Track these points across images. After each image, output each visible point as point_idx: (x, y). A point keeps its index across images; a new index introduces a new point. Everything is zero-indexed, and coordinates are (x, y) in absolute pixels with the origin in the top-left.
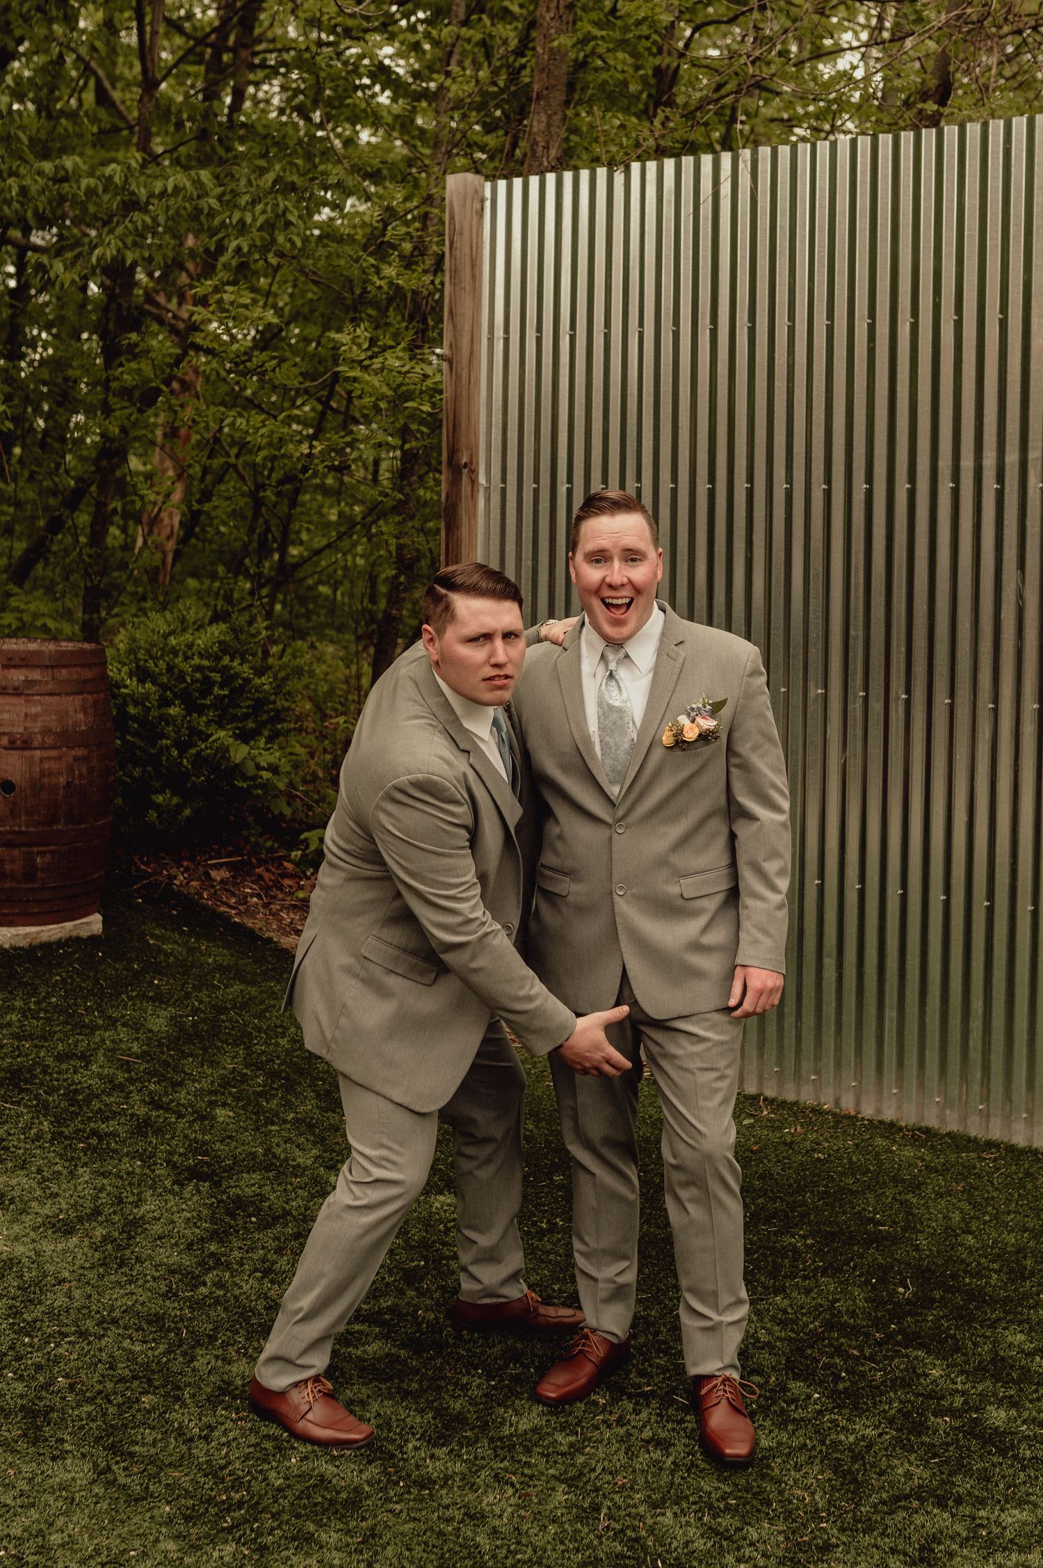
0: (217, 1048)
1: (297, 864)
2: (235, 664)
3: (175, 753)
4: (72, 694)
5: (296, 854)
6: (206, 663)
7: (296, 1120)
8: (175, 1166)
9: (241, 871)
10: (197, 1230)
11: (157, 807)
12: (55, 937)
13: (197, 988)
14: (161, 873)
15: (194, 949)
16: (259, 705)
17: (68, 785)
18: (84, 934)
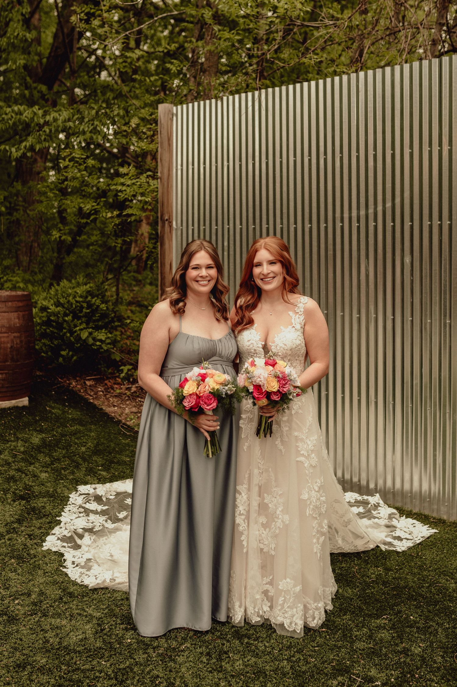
0: (55, 450)
1: (122, 379)
2: (94, 300)
3: (68, 335)
4: (13, 312)
5: (122, 375)
6: (81, 299)
7: (73, 479)
8: (15, 495)
9: (99, 381)
10: (12, 519)
11: (63, 356)
12: (8, 406)
13: (59, 427)
14: (65, 382)
15: (65, 412)
16: (104, 316)
17: (12, 347)
18: (20, 405)
